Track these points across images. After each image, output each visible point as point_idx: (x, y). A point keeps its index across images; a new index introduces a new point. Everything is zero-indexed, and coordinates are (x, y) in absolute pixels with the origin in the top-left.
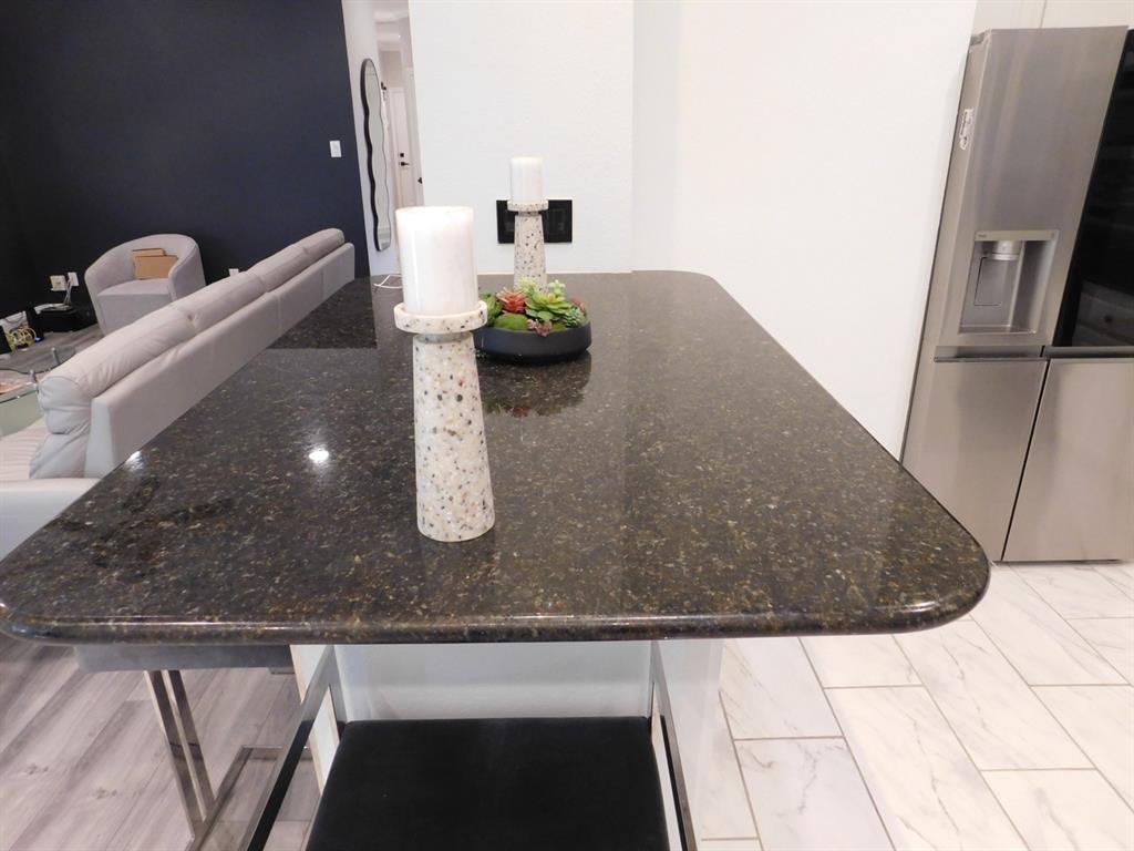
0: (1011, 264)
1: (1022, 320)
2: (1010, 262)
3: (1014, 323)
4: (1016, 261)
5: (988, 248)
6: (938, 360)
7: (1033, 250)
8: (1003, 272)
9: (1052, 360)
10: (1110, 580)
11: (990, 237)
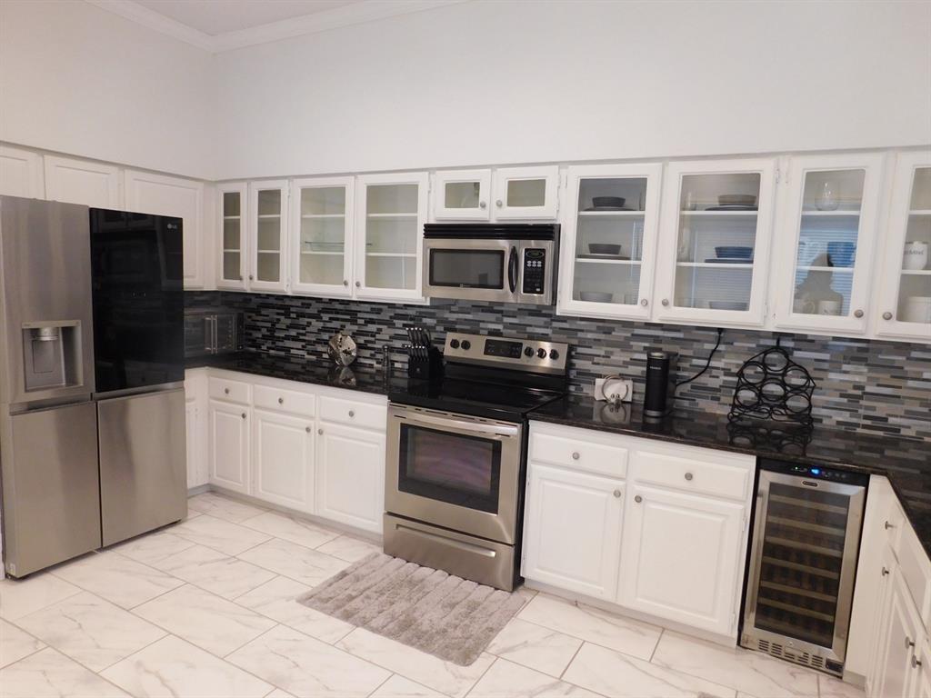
0: (55, 342)
1: (71, 378)
2: (54, 341)
3: (67, 382)
4: (58, 340)
5: (35, 333)
6: (13, 414)
7: (67, 333)
8: (50, 350)
9: (99, 402)
10: (174, 534)
11: (34, 326)
